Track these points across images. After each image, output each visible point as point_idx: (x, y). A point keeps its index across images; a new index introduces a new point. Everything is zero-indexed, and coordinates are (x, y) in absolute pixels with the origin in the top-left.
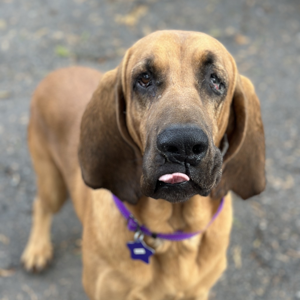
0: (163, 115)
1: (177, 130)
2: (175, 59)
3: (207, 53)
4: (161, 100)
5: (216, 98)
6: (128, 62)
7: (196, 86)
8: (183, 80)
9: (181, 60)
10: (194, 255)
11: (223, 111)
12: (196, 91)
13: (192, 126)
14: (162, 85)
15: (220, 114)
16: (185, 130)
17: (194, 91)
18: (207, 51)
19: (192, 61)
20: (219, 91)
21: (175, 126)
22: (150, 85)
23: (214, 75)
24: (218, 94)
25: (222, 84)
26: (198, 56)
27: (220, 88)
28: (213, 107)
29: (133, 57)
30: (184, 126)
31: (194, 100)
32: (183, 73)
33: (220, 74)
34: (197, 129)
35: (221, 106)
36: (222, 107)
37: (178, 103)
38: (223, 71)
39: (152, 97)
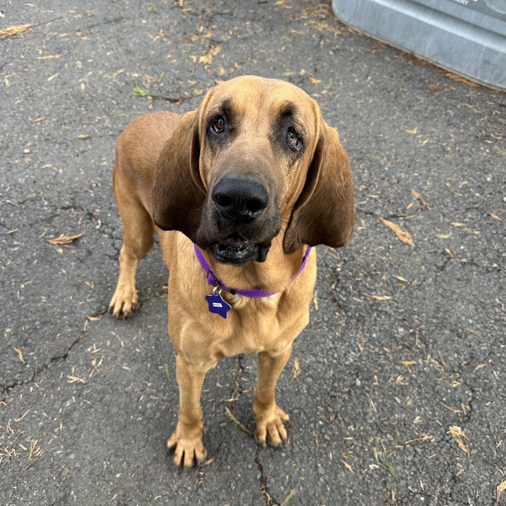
0: (226, 164)
1: (234, 180)
2: (253, 105)
3: (286, 104)
4: (230, 149)
5: (291, 155)
6: (208, 102)
7: (270, 138)
8: (257, 130)
9: (259, 108)
10: (274, 312)
11: (299, 169)
12: (268, 141)
13: (252, 179)
14: (233, 132)
15: (296, 172)
16: (242, 181)
17: (266, 142)
18: (287, 101)
19: (270, 110)
20: (295, 147)
21: (233, 176)
22: (223, 131)
23: (292, 130)
24: (294, 150)
25: (300, 140)
26: (277, 106)
27: (297, 144)
28: (287, 163)
29: (213, 98)
30: (243, 178)
31: (263, 151)
32: (258, 122)
33: (298, 128)
34: (255, 183)
35: (297, 163)
36: (298, 165)
37: (243, 153)
38: (302, 125)
39: (222, 143)
